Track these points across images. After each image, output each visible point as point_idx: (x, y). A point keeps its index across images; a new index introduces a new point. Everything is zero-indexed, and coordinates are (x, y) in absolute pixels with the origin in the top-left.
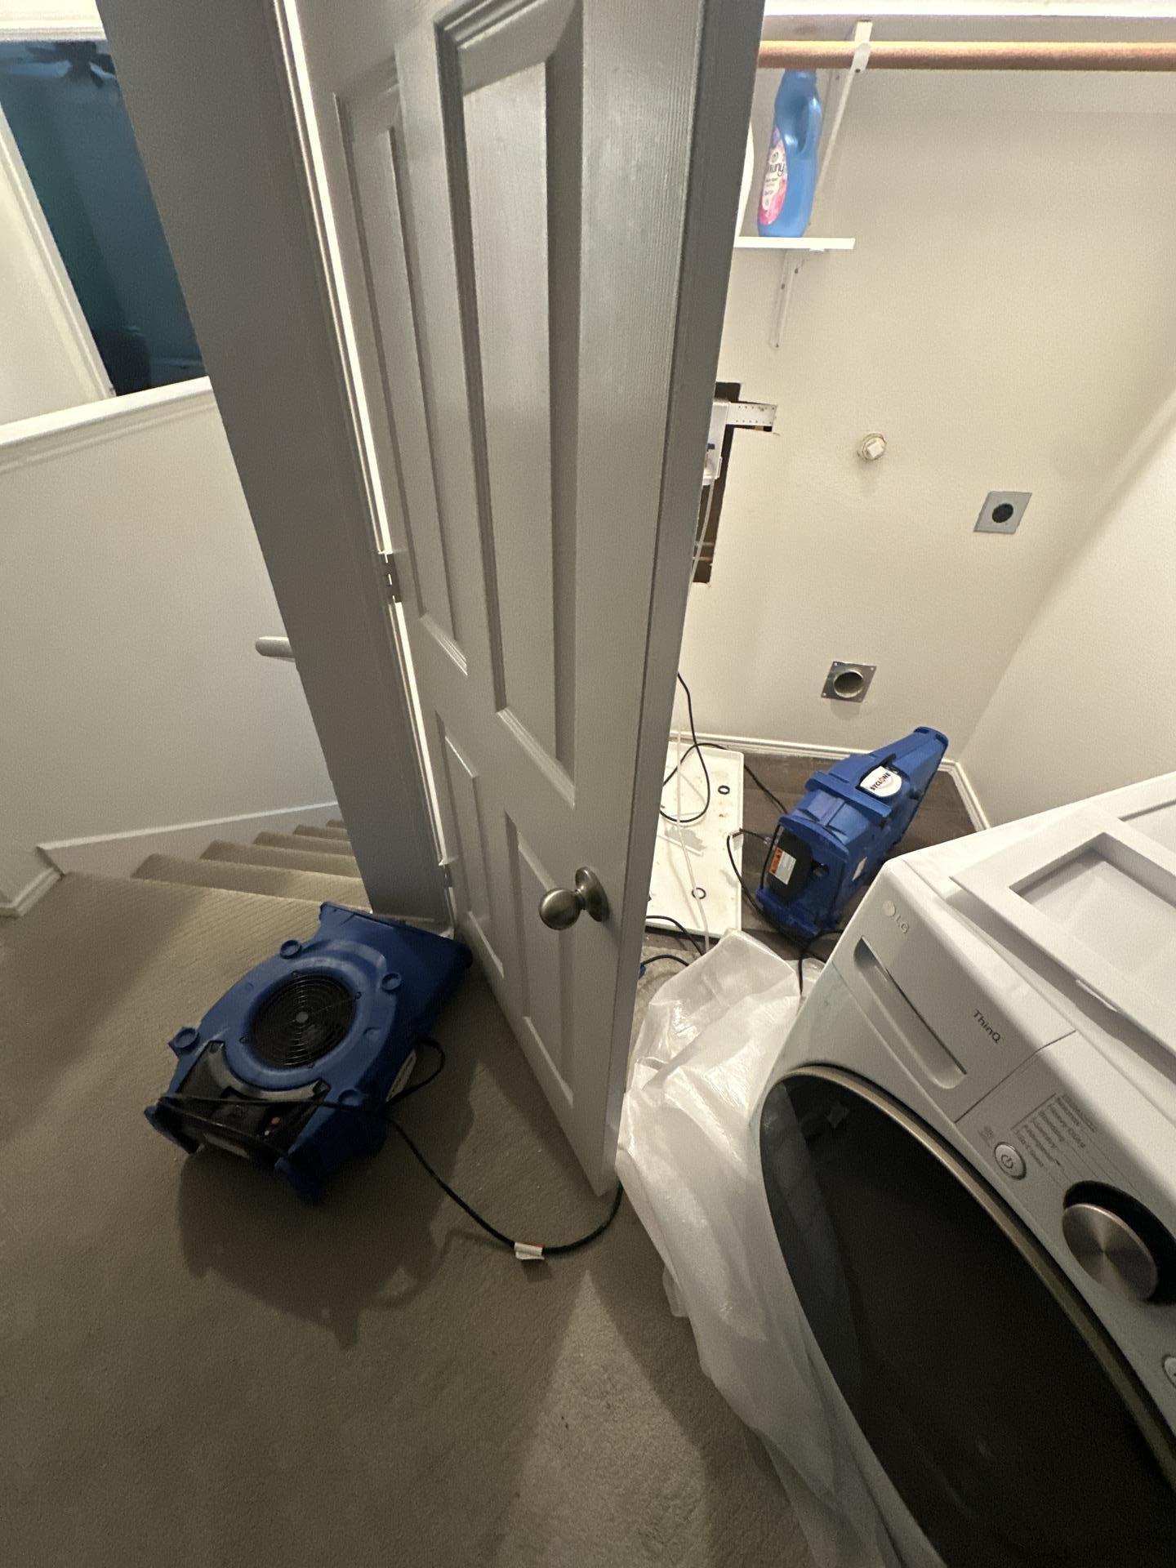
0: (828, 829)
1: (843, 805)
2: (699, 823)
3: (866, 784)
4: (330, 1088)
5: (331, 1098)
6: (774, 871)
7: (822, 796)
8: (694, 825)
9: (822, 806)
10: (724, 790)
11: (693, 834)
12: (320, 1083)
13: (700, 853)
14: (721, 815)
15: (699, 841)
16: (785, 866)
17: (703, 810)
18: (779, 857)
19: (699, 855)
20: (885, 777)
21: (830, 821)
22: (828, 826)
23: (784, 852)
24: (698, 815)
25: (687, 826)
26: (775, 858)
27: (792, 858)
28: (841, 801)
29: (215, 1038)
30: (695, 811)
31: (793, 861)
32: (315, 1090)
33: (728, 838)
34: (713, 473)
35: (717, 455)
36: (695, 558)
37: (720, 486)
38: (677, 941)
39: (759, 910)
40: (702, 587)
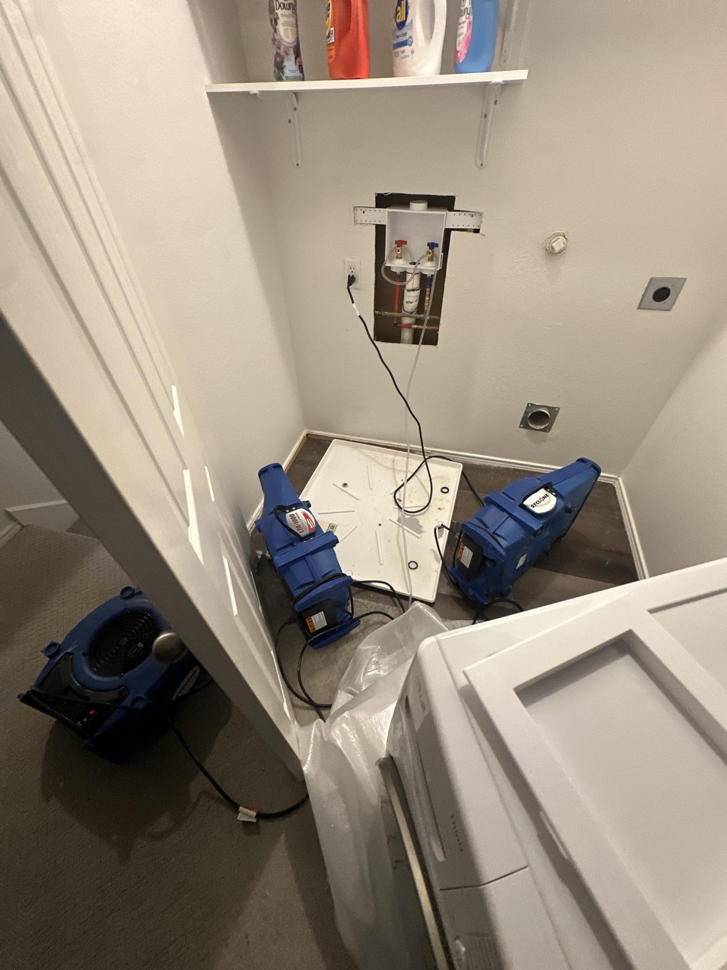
0: (495, 536)
1: (508, 518)
2: (423, 514)
3: (528, 502)
4: (129, 693)
5: (127, 702)
6: (460, 558)
7: (494, 509)
8: (421, 514)
9: (492, 516)
10: (445, 490)
11: (417, 521)
12: (123, 691)
13: (419, 536)
14: (439, 509)
15: (421, 527)
16: (467, 556)
17: (426, 504)
18: (463, 549)
19: (417, 537)
20: (544, 497)
21: (496, 529)
22: (494, 533)
23: (465, 547)
24: (423, 507)
25: (414, 516)
26: (460, 550)
27: (471, 552)
28: (506, 515)
29: (69, 650)
30: (423, 505)
31: (471, 554)
32: (120, 694)
33: (435, 529)
34: (437, 264)
35: (439, 251)
36: (420, 327)
37: (442, 273)
38: (392, 599)
39: (452, 581)
40: (429, 348)
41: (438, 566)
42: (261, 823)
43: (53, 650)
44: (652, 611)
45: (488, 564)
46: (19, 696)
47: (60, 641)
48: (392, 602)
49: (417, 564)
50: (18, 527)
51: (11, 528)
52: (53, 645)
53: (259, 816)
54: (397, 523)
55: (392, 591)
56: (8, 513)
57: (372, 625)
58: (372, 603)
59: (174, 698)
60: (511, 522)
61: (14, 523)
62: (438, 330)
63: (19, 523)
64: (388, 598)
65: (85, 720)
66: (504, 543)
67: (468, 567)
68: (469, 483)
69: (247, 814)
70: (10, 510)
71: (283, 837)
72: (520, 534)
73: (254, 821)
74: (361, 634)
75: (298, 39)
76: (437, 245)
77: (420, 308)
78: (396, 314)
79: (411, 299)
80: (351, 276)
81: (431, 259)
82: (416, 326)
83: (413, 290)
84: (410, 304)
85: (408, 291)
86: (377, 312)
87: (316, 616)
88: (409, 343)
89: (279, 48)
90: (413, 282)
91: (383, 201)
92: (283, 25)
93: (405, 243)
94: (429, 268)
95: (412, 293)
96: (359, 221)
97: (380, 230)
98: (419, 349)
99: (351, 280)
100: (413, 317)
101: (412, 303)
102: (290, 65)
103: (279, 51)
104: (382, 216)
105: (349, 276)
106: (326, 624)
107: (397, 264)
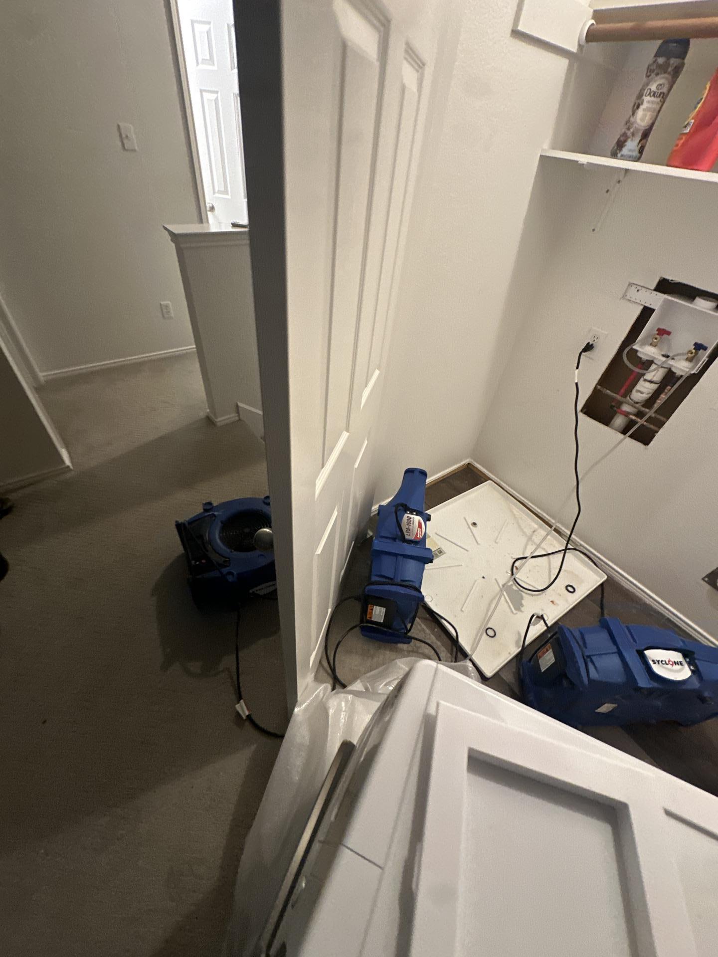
0: (588, 659)
1: (615, 653)
2: (532, 595)
3: (651, 654)
4: (229, 566)
5: (225, 571)
6: (540, 657)
7: (604, 635)
8: (529, 594)
9: (598, 640)
10: (570, 589)
11: (522, 598)
12: (227, 562)
13: (515, 612)
14: (552, 602)
15: (522, 605)
16: (548, 659)
17: (540, 589)
18: (547, 651)
19: (512, 612)
20: (676, 663)
21: (594, 655)
22: (589, 657)
23: (551, 650)
24: (535, 589)
25: (522, 591)
26: (545, 650)
27: (554, 658)
28: (614, 649)
29: (216, 513)
30: (536, 586)
31: (553, 660)
32: (225, 561)
33: (533, 616)
34: (693, 368)
35: (704, 356)
36: (639, 420)
37: (693, 379)
38: (452, 647)
39: (519, 675)
40: (638, 445)
41: (515, 650)
42: (247, 723)
43: (208, 507)
44: (669, 813)
45: (565, 683)
46: (177, 522)
47: (215, 504)
48: (450, 648)
49: (495, 634)
50: (237, 418)
51: (232, 416)
52: (210, 503)
53: (249, 717)
54: (501, 587)
55: (455, 638)
56: (237, 406)
57: (420, 653)
58: (432, 636)
59: (251, 591)
60: (615, 661)
61: (237, 415)
62: (657, 432)
63: (239, 416)
64: (449, 642)
65: (198, 563)
66: (593, 674)
67: (543, 671)
68: (602, 597)
69: (242, 709)
70: (240, 404)
71: (253, 747)
72: (618, 678)
73: (244, 717)
74: (406, 653)
75: (653, 124)
76: (705, 349)
77: (649, 403)
78: (618, 397)
79: (643, 389)
80: (590, 344)
81: (690, 360)
82: (634, 418)
83: (651, 382)
84: (639, 394)
85: (645, 380)
86: (599, 387)
87: (378, 608)
88: (616, 430)
89: (629, 129)
90: (655, 374)
91: (664, 286)
92: (644, 110)
93: (669, 333)
94: (682, 367)
95: (647, 384)
96: (628, 297)
97: (647, 312)
98: (623, 439)
99: (589, 348)
100: (635, 407)
101: (642, 393)
102: (632, 146)
103: (627, 131)
104: (657, 300)
105: (589, 343)
106: (382, 621)
107: (646, 351)
